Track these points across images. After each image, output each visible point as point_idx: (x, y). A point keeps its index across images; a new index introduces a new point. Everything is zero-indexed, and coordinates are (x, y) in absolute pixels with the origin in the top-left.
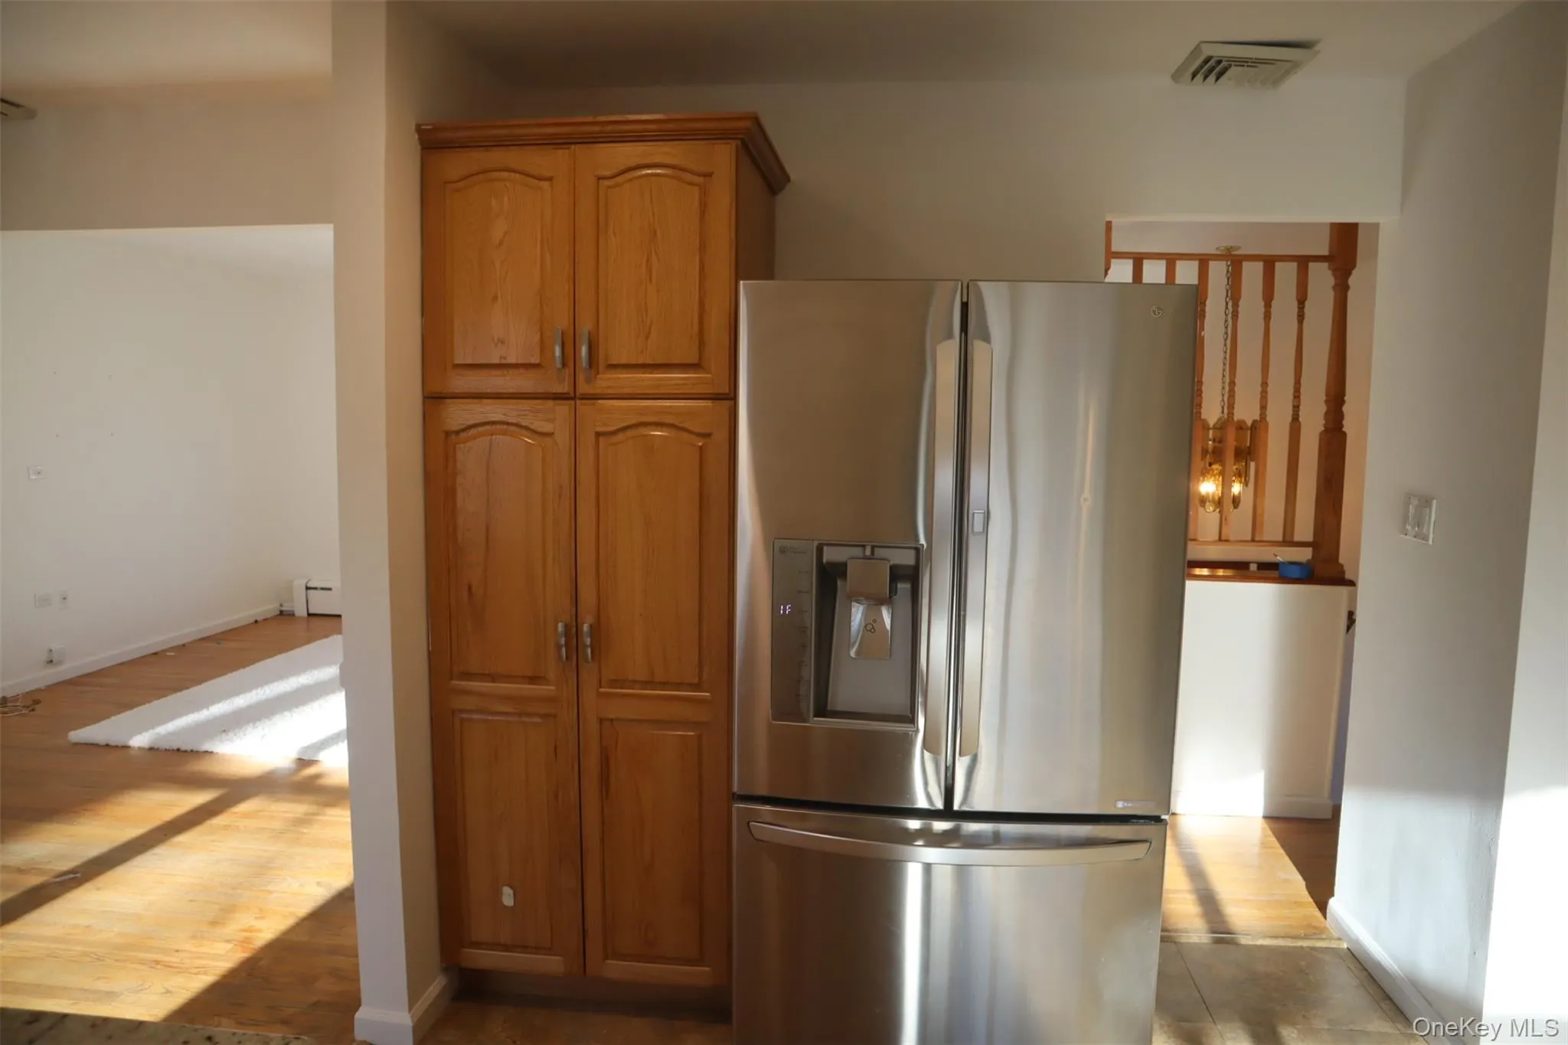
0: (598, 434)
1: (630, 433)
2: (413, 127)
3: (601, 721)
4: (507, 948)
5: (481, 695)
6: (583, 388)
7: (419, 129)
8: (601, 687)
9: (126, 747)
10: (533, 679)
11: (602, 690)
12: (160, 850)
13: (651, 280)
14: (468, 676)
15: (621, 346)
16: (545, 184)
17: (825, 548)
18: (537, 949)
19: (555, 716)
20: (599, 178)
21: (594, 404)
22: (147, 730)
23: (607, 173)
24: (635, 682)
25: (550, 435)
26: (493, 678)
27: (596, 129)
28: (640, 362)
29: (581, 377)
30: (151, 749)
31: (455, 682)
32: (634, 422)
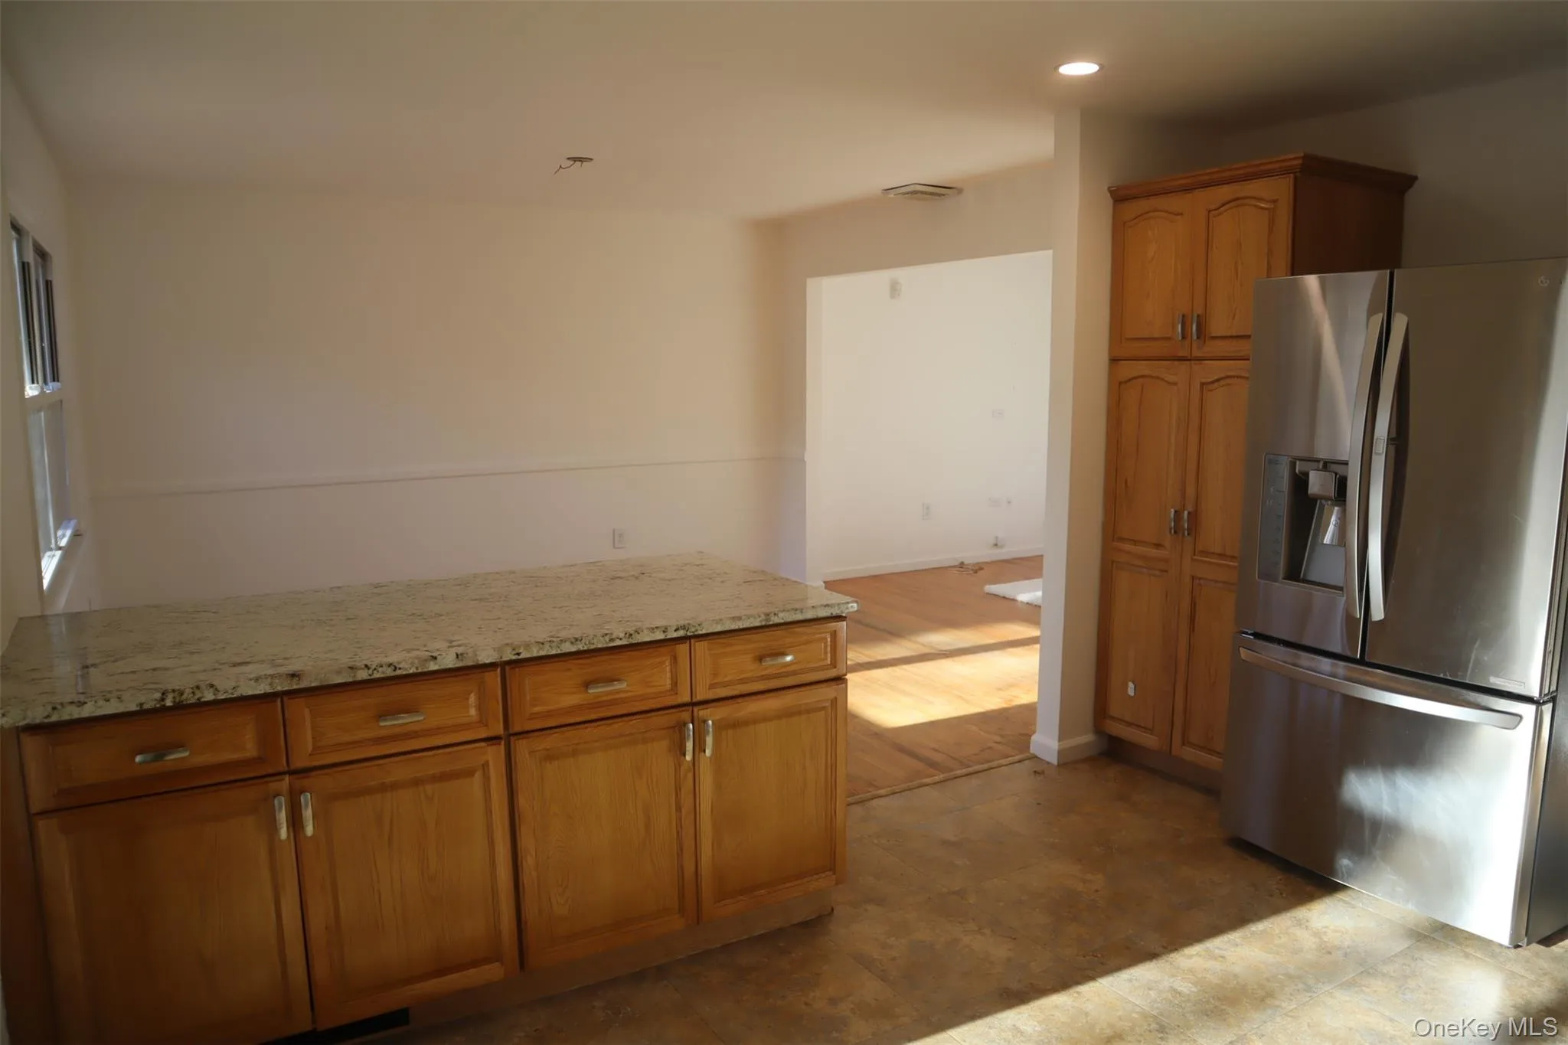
0: (1203, 384)
1: (1222, 383)
2: (1106, 188)
3: (1193, 578)
4: (1129, 724)
5: (1129, 553)
6: (1196, 353)
7: (1111, 192)
8: (1194, 555)
9: (1014, 600)
10: (1158, 546)
11: (1195, 557)
12: (996, 653)
13: (1237, 278)
14: (1121, 539)
15: (1219, 325)
16: (1179, 217)
17: (1298, 462)
18: (1145, 729)
19: (1166, 571)
20: (1209, 211)
21: (1201, 364)
22: (1029, 592)
23: (1213, 207)
24: (1213, 553)
25: (1175, 384)
26: (1135, 542)
27: (1206, 178)
28: (1229, 334)
29: (1195, 345)
30: (1028, 603)
31: (1115, 543)
32: (1223, 375)
